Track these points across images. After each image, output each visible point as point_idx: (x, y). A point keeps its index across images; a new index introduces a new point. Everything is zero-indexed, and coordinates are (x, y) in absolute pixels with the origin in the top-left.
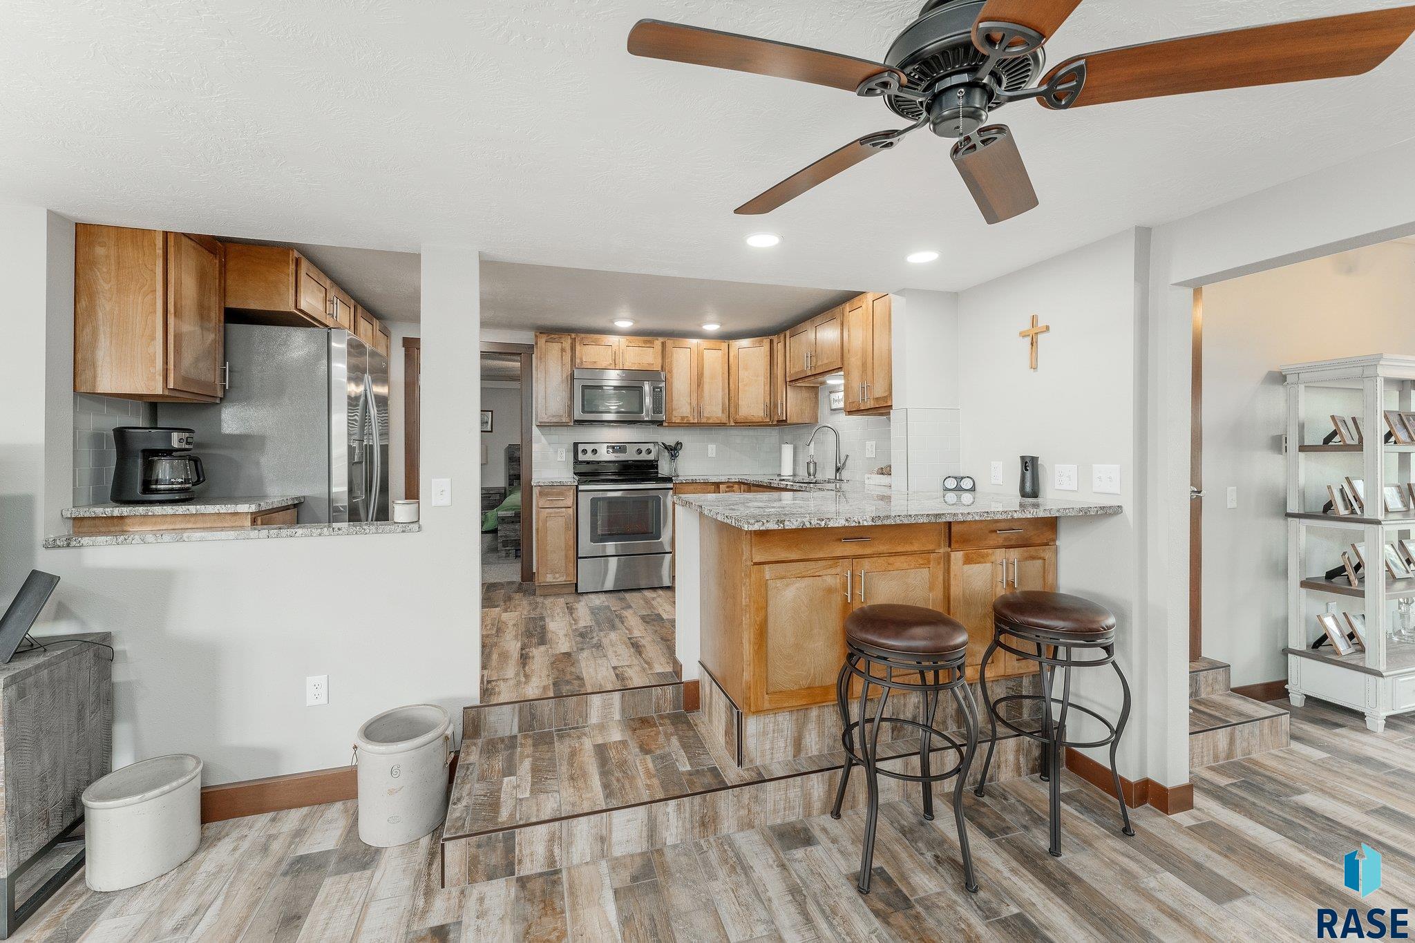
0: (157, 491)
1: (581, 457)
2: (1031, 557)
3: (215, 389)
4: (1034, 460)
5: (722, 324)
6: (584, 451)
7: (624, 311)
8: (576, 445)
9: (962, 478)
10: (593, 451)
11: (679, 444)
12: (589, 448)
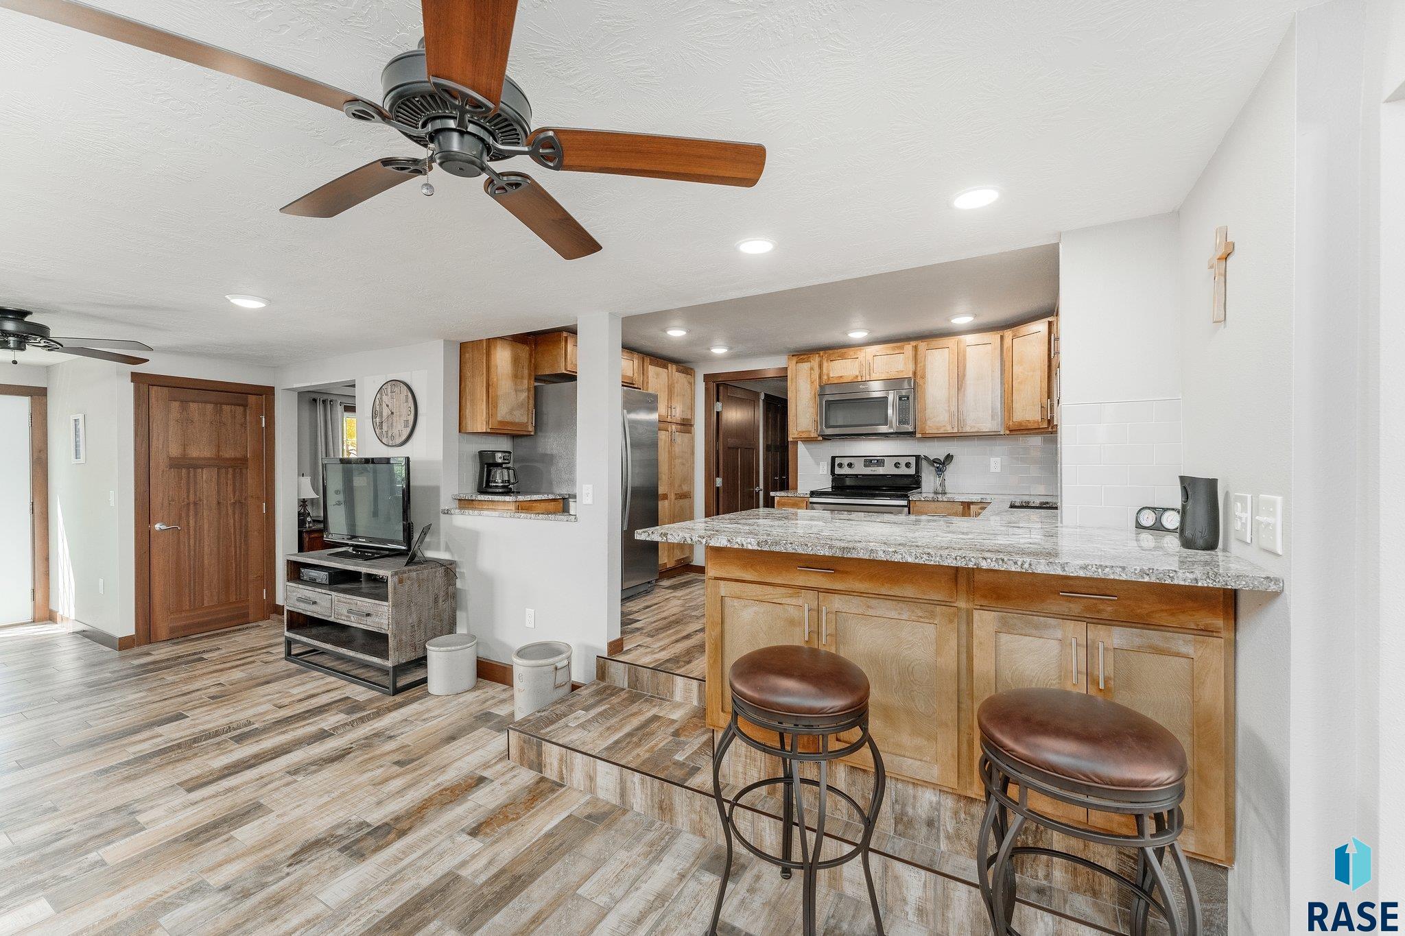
0: (491, 487)
1: (838, 471)
2: (1150, 647)
3: (527, 426)
4: (1211, 485)
5: (976, 316)
6: (840, 465)
7: (858, 321)
8: (833, 458)
9: (1165, 510)
10: (848, 465)
11: (949, 458)
12: (846, 461)
